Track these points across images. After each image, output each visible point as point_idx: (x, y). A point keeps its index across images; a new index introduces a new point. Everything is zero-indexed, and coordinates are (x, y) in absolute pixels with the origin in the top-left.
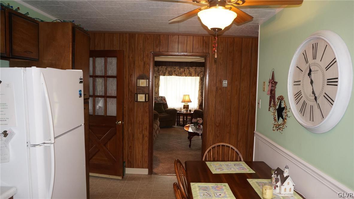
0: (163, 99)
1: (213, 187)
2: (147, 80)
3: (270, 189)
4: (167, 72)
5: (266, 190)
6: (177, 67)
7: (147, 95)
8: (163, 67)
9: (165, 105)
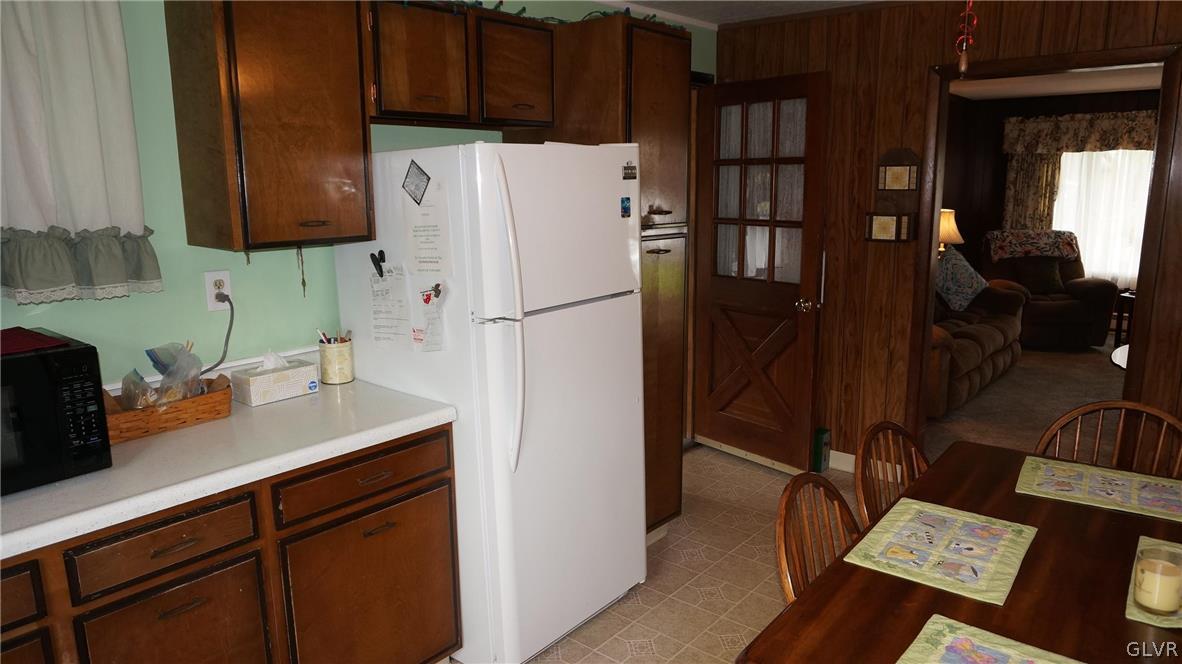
0: (1068, 241)
1: (966, 525)
2: (914, 168)
3: (1166, 572)
4: (1095, 136)
5: (1143, 571)
6: (1144, 113)
7: (905, 219)
8: (1079, 116)
9: (1074, 264)
